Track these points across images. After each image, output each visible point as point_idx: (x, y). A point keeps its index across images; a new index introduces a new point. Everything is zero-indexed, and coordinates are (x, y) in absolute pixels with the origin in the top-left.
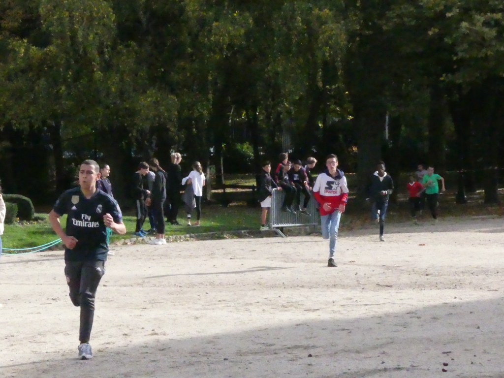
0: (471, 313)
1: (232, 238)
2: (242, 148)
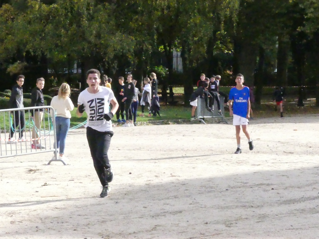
1: (174, 124)
2: (158, 70)
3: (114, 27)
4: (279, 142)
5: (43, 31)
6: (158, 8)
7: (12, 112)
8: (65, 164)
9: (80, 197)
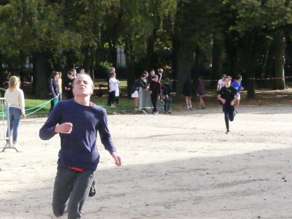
0: (281, 154)
1: (118, 114)
2: (104, 65)
3: (63, 26)
4: (214, 130)
6: (103, 8)
8: (18, 151)
9: (32, 181)
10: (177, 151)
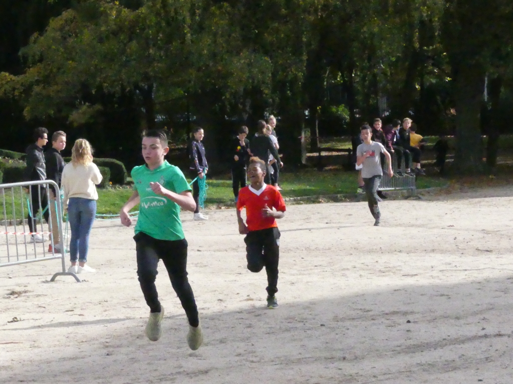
2: (338, 111)
3: (239, 43)
4: (484, 230)
5: (123, 52)
6: (311, 9)
7: (27, 187)
8: (78, 280)
9: (58, 343)
10: (383, 274)
